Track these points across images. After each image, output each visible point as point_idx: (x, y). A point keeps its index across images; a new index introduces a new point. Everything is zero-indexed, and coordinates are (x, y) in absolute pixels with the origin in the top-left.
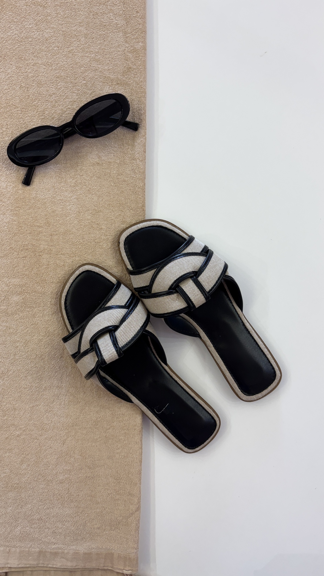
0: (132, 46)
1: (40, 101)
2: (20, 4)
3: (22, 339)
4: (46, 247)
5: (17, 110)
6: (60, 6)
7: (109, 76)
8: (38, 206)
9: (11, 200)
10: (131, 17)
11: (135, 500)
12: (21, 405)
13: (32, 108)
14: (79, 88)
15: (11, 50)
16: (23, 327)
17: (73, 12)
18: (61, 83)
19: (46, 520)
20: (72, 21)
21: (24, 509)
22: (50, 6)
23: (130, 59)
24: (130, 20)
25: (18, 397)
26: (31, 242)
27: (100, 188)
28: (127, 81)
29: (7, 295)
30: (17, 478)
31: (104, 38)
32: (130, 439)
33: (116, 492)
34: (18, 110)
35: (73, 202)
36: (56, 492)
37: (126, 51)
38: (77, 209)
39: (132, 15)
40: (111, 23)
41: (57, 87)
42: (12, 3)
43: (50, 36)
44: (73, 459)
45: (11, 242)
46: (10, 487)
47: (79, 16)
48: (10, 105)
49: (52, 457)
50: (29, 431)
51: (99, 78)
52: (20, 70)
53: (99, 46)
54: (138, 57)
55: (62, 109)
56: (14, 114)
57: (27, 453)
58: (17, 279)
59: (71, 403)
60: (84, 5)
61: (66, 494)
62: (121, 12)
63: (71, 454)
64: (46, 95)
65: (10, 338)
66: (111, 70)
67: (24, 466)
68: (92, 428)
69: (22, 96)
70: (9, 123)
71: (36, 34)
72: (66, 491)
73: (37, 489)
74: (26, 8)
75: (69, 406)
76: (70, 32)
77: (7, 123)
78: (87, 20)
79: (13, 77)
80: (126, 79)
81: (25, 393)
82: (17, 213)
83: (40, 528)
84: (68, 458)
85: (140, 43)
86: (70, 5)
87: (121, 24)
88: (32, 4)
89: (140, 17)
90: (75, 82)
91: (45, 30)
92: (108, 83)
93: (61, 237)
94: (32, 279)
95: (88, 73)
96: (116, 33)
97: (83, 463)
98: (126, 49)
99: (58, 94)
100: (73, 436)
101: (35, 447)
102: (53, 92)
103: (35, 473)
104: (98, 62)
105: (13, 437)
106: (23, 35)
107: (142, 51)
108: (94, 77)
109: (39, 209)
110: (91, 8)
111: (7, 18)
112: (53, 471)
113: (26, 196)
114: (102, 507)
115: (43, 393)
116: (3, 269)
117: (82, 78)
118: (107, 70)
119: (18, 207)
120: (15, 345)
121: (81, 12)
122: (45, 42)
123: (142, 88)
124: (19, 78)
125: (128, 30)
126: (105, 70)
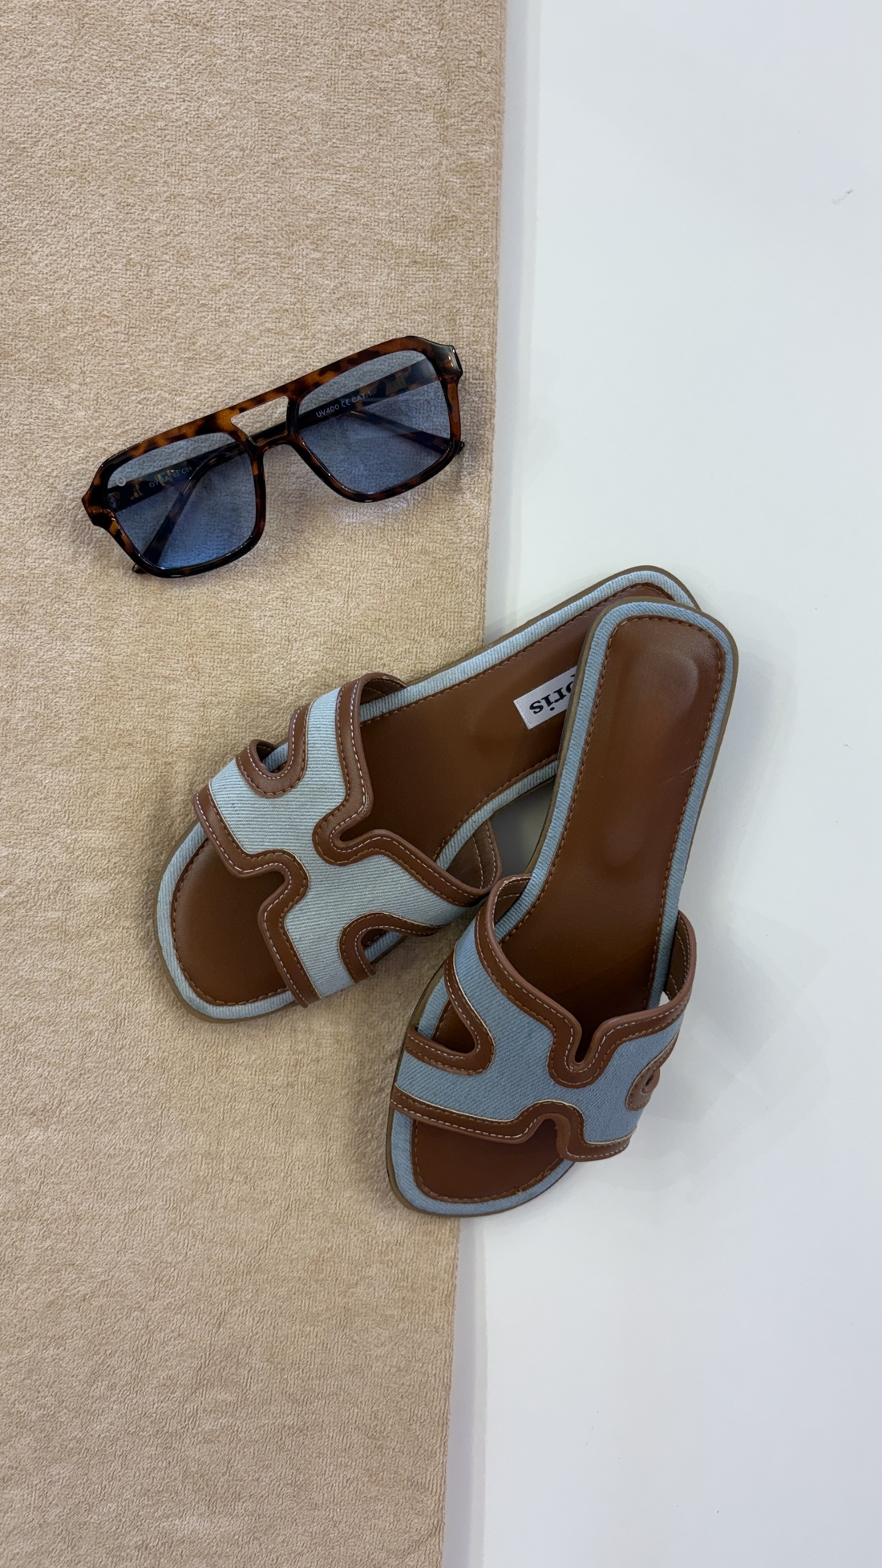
0: (460, 155)
1: (182, 308)
2: (134, 16)
3: (104, 1011)
4: (188, 738)
5: (114, 330)
6: (252, 28)
7: (389, 238)
8: (169, 616)
9: (86, 598)
10: (461, 66)
11: (429, 1502)
12: (96, 1205)
13: (160, 325)
14: (301, 271)
15: (103, 154)
16: (109, 974)
17: (290, 46)
18: (248, 256)
19: (162, 1550)
20: (285, 74)
21: (96, 1517)
22: (222, 27)
23: (453, 193)
24: (457, 78)
25: (88, 1182)
26: (143, 724)
27: (351, 569)
28: (443, 256)
29: (66, 879)
30: (77, 1422)
31: (380, 127)
32: (417, 1316)
33: (371, 1475)
34: (116, 330)
35: (270, 610)
36: (193, 1469)
37: (444, 167)
38: (283, 631)
39: (464, 62)
40: (401, 83)
41: (234, 266)
42: (110, 14)
43: (220, 116)
44: (246, 1372)
45: (85, 722)
46: (56, 1450)
47: (307, 59)
48: (95, 317)
49: (183, 1364)
50: (116, 1286)
51: (361, 245)
52: (127, 213)
53: (364, 152)
54: (479, 187)
55: (247, 332)
56: (104, 343)
57: (109, 1352)
58: (98, 831)
59: (244, 1203)
60: (322, 28)
61: (220, 1475)
62: (432, 52)
63: (241, 1356)
64: (203, 290)
65: (72, 1005)
66: (398, 221)
67: (101, 1388)
68: (305, 1281)
69: (131, 292)
70: (89, 368)
71: (178, 108)
72: (222, 1467)
73: (136, 1457)
74: (152, 29)
75: (239, 1213)
76: (280, 104)
77: (85, 369)
78: (330, 70)
79: (105, 233)
80: (440, 250)
81: (110, 1171)
82: (105, 635)
84: (231, 1367)
85: (484, 147)
86: (281, 24)
87: (430, 89)
88: (170, 18)
89: (490, 69)
90: (289, 254)
91: (207, 98)
92: (385, 261)
93: (231, 711)
94: (141, 834)
95: (329, 230)
96: (414, 113)
97: (276, 1383)
98: (444, 163)
99: (239, 289)
100: (248, 1301)
101: (133, 1332)
102: (222, 281)
103: (131, 1412)
104: (358, 197)
105: (68, 1300)
106: (141, 109)
107: (491, 169)
108: (347, 242)
109: (169, 627)
110: (345, 37)
111: (94, 57)
112: (185, 1407)
114: (326, 1519)
115: (163, 1173)
116: (56, 801)
117: (312, 243)
118: (384, 222)
119: (107, 619)
120: (85, 1027)
121: (313, 47)
122: (203, 132)
123: (487, 277)
124: (124, 238)
125: (450, 107)
126: (379, 221)
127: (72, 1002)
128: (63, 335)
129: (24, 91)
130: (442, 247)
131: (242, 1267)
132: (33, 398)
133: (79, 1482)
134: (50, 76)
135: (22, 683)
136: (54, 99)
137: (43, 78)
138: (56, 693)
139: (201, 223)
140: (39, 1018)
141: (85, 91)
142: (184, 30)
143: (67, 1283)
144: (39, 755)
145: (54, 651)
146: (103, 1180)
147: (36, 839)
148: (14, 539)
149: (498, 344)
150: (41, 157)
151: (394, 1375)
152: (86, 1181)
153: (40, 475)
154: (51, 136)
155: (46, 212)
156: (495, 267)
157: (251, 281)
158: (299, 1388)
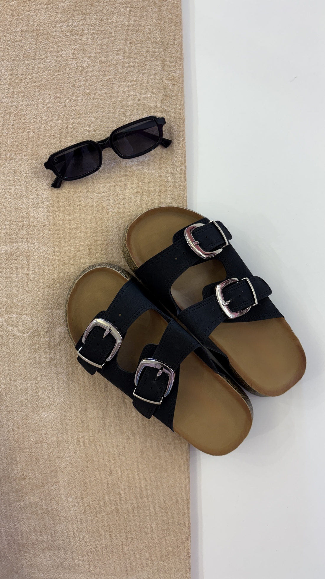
0: (169, 74)
5: (56, 140)
6: (97, 34)
7: (147, 104)
8: (80, 236)
9: (52, 231)
10: (168, 44)
11: (185, 530)
12: (66, 437)
13: (71, 137)
14: (118, 116)
15: (49, 80)
17: (110, 40)
18: (100, 112)
19: (95, 552)
20: (109, 50)
21: (72, 543)
22: (86, 34)
23: (168, 87)
24: (167, 48)
28: (166, 109)
30: (65, 510)
31: (142, 66)
32: (177, 468)
33: (164, 522)
36: (104, 524)
37: (164, 79)
39: (169, 43)
40: (148, 51)
41: (95, 116)
43: (88, 65)
44: (120, 490)
45: (54, 273)
46: (58, 520)
48: (49, 136)
49: (99, 488)
50: (74, 464)
52: (58, 100)
53: (137, 75)
54: (177, 84)
57: (73, 486)
59: (116, 433)
60: (120, 33)
61: (114, 525)
62: (158, 39)
63: (118, 485)
64: (85, 125)
66: (150, 98)
67: (71, 499)
68: (138, 458)
69: (61, 127)
71: (73, 63)
72: (114, 522)
73: (85, 521)
75: (115, 436)
76: (108, 60)
77: (46, 154)
78: (124, 48)
80: (164, 107)
81: (70, 425)
82: (59, 244)
83: (89, 560)
84: (115, 489)
85: (177, 71)
86: (106, 33)
87: (158, 52)
88: (68, 32)
89: (178, 45)
90: (113, 111)
91: (83, 59)
95: (127, 102)
96: (153, 61)
97: (130, 493)
98: (164, 77)
100: (119, 466)
101: (81, 479)
102: (91, 121)
103: (82, 506)
104: (136, 90)
105: (59, 469)
106: (61, 64)
107: (180, 78)
109: (80, 240)
110: (128, 36)
111: (44, 47)
113: (67, 226)
114: (150, 538)
116: (45, 301)
117: (121, 106)
118: (145, 98)
119: (59, 238)
120: (59, 376)
121: (118, 40)
122: (82, 71)
123: (181, 115)
124: (57, 109)
125: (165, 58)
126: (143, 98)
127: (54, 368)
128: (38, 142)
129: (20, 60)
130: (165, 106)
131: (117, 454)
132: (29, 164)
133: (66, 531)
134: (29, 54)
135: (32, 261)
136: (31, 62)
137: (26, 55)
138: (43, 264)
139: (83, 102)
140: (43, 375)
141: (41, 59)
142: (73, 36)
143: (58, 463)
144: (39, 285)
145: (42, 250)
146: (68, 428)
147: (39, 314)
148: (26, 213)
149: (186, 137)
150: (27, 82)
151: (170, 488)
152: (62, 429)
153: (33, 190)
154: (31, 75)
155: (31, 101)
156: (183, 111)
157: (101, 120)
158: (138, 494)
